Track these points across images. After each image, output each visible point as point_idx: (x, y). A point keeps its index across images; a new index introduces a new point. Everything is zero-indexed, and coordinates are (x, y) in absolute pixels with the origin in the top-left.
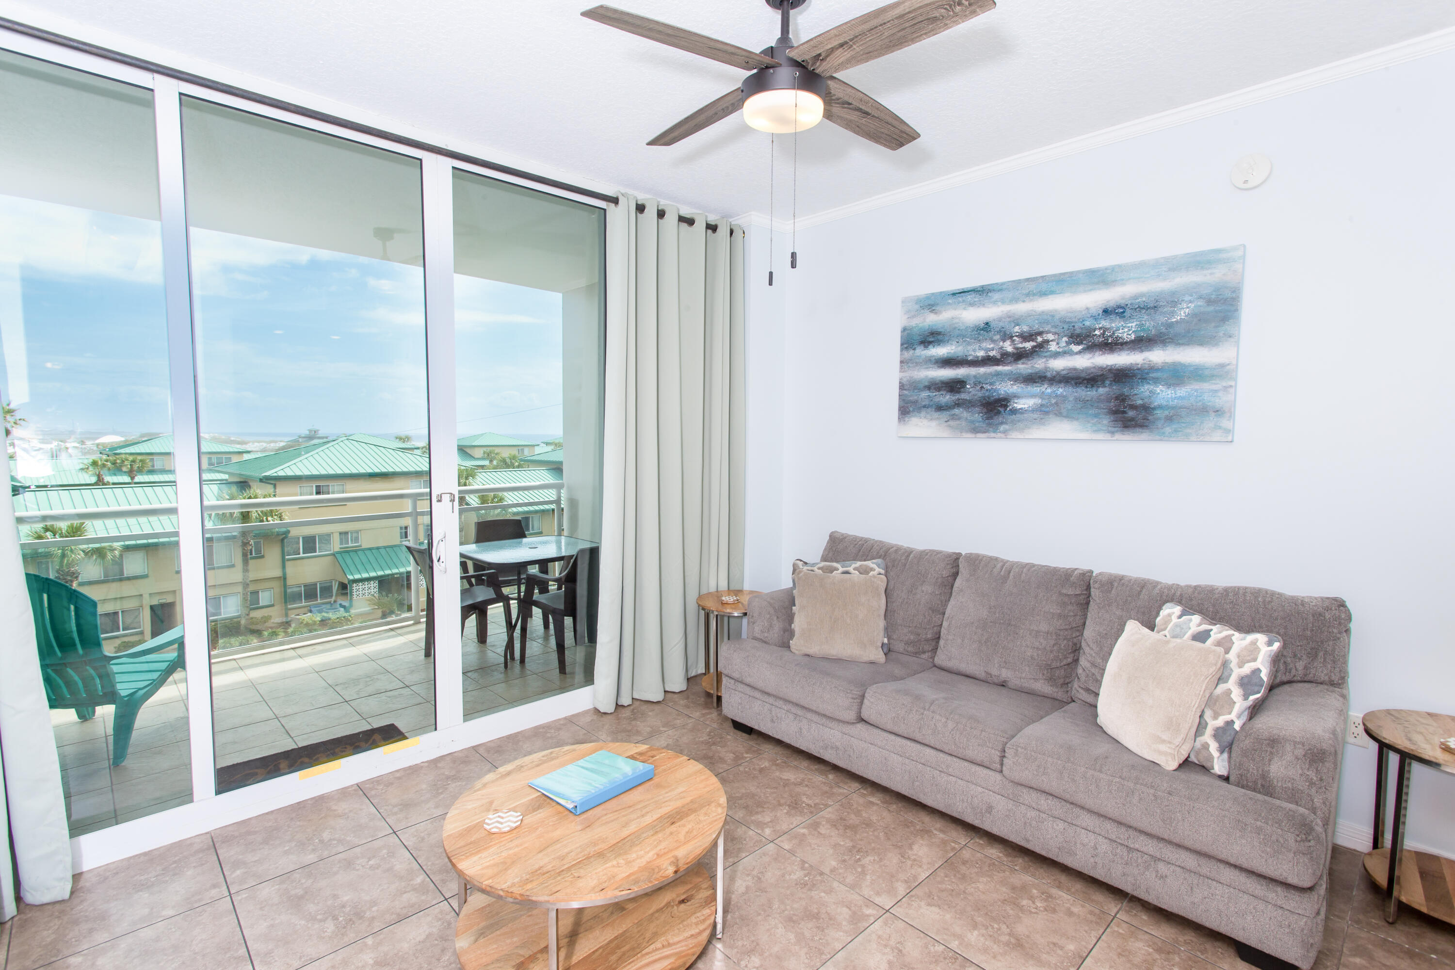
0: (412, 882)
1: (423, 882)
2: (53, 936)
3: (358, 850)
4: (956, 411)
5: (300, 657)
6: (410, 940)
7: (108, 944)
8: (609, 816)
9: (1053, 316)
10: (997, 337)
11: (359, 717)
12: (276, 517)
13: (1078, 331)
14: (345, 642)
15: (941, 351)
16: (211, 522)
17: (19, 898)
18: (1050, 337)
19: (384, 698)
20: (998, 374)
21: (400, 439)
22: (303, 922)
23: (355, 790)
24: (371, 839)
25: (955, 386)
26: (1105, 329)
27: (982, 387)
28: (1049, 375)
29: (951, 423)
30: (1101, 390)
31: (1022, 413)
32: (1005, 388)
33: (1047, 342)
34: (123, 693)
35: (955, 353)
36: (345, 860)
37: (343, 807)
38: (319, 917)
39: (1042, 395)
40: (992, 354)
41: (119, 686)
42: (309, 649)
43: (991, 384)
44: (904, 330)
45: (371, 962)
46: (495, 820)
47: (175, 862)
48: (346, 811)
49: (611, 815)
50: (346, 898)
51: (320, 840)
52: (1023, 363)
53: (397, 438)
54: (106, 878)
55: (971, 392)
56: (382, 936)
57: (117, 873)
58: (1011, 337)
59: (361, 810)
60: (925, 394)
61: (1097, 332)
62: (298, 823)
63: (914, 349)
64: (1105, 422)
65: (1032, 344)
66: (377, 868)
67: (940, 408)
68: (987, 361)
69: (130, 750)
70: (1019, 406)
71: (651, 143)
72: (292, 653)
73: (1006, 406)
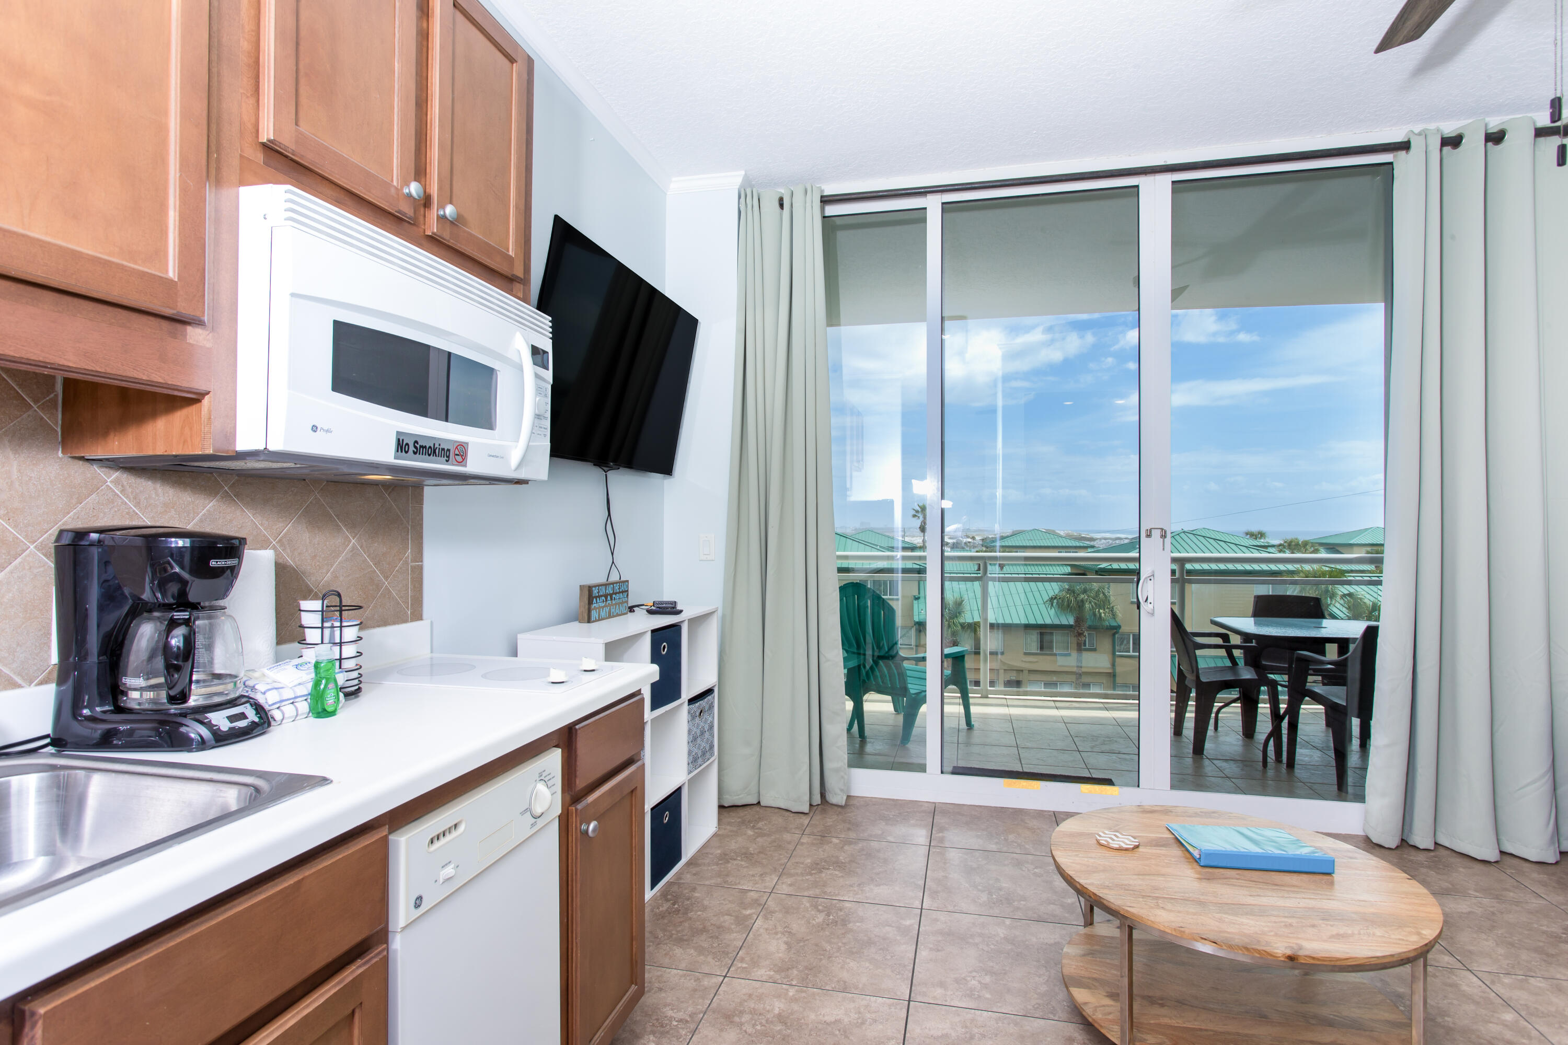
0: (1062, 900)
1: (1073, 904)
2: (831, 823)
3: (1030, 857)
5: (1057, 708)
6: (1040, 938)
7: (854, 840)
8: (1240, 881)
11: (1085, 766)
12: (1107, 610)
14: (1101, 705)
16: (1053, 609)
17: (823, 795)
19: (1114, 757)
21: (1252, 535)
22: (967, 885)
23: (1050, 815)
24: (1044, 854)
34: (912, 691)
36: (1017, 859)
37: (1034, 823)
38: (980, 887)
41: (910, 686)
42: (1067, 704)
45: (1002, 936)
46: (1109, 836)
47: (907, 812)
48: (1035, 827)
49: (1243, 882)
50: (1004, 885)
51: (1005, 839)
53: (1247, 534)
54: (868, 805)
56: (1018, 924)
57: (875, 805)
59: (1047, 831)
62: (995, 821)
66: (1039, 877)
69: (912, 739)
71: (1378, 50)
72: (1052, 704)
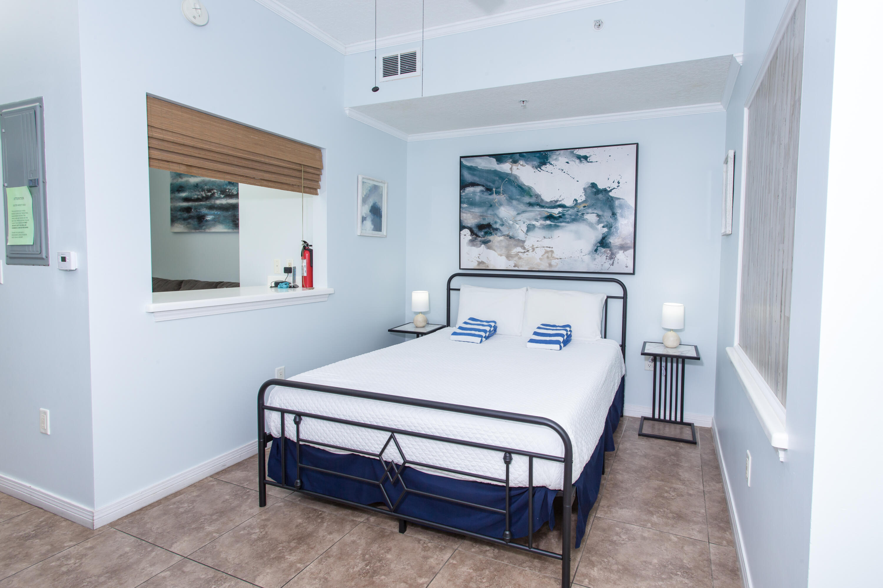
4: (189, 221)
9: (215, 183)
10: (200, 190)
13: (222, 190)
15: (184, 195)
18: (215, 191)
20: (201, 205)
25: (188, 210)
26: (229, 189)
27: (197, 211)
28: (216, 206)
29: (188, 226)
30: (230, 213)
31: (209, 221)
32: (204, 211)
33: (214, 193)
35: (188, 196)
39: (214, 214)
40: (199, 197)
43: (199, 209)
44: (171, 184)
52: (208, 201)
55: (193, 213)
58: (204, 190)
60: (179, 213)
61: (227, 190)
63: (175, 193)
64: (231, 225)
65: (211, 193)
67: (185, 219)
68: (198, 200)
70: (208, 219)
73: (204, 219)
